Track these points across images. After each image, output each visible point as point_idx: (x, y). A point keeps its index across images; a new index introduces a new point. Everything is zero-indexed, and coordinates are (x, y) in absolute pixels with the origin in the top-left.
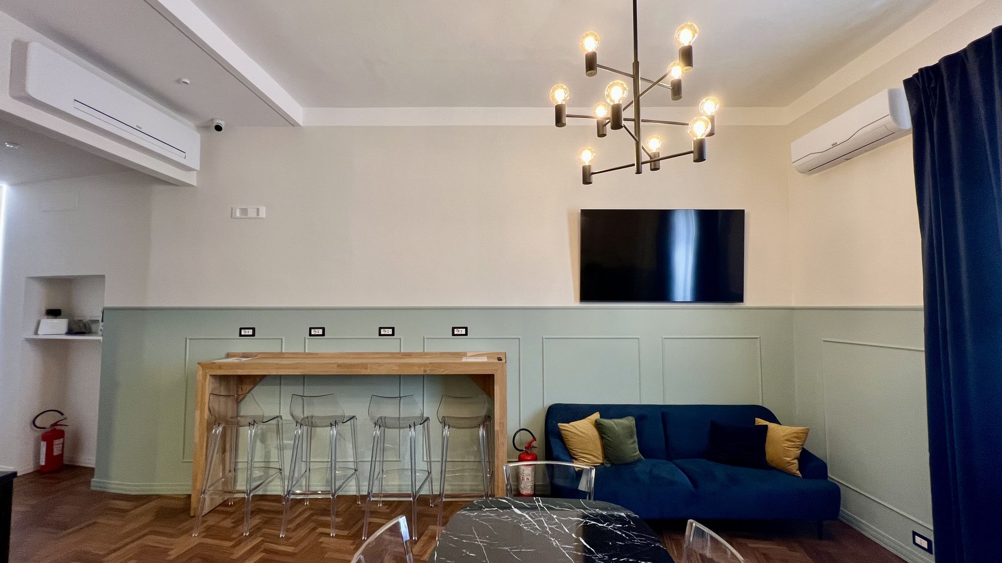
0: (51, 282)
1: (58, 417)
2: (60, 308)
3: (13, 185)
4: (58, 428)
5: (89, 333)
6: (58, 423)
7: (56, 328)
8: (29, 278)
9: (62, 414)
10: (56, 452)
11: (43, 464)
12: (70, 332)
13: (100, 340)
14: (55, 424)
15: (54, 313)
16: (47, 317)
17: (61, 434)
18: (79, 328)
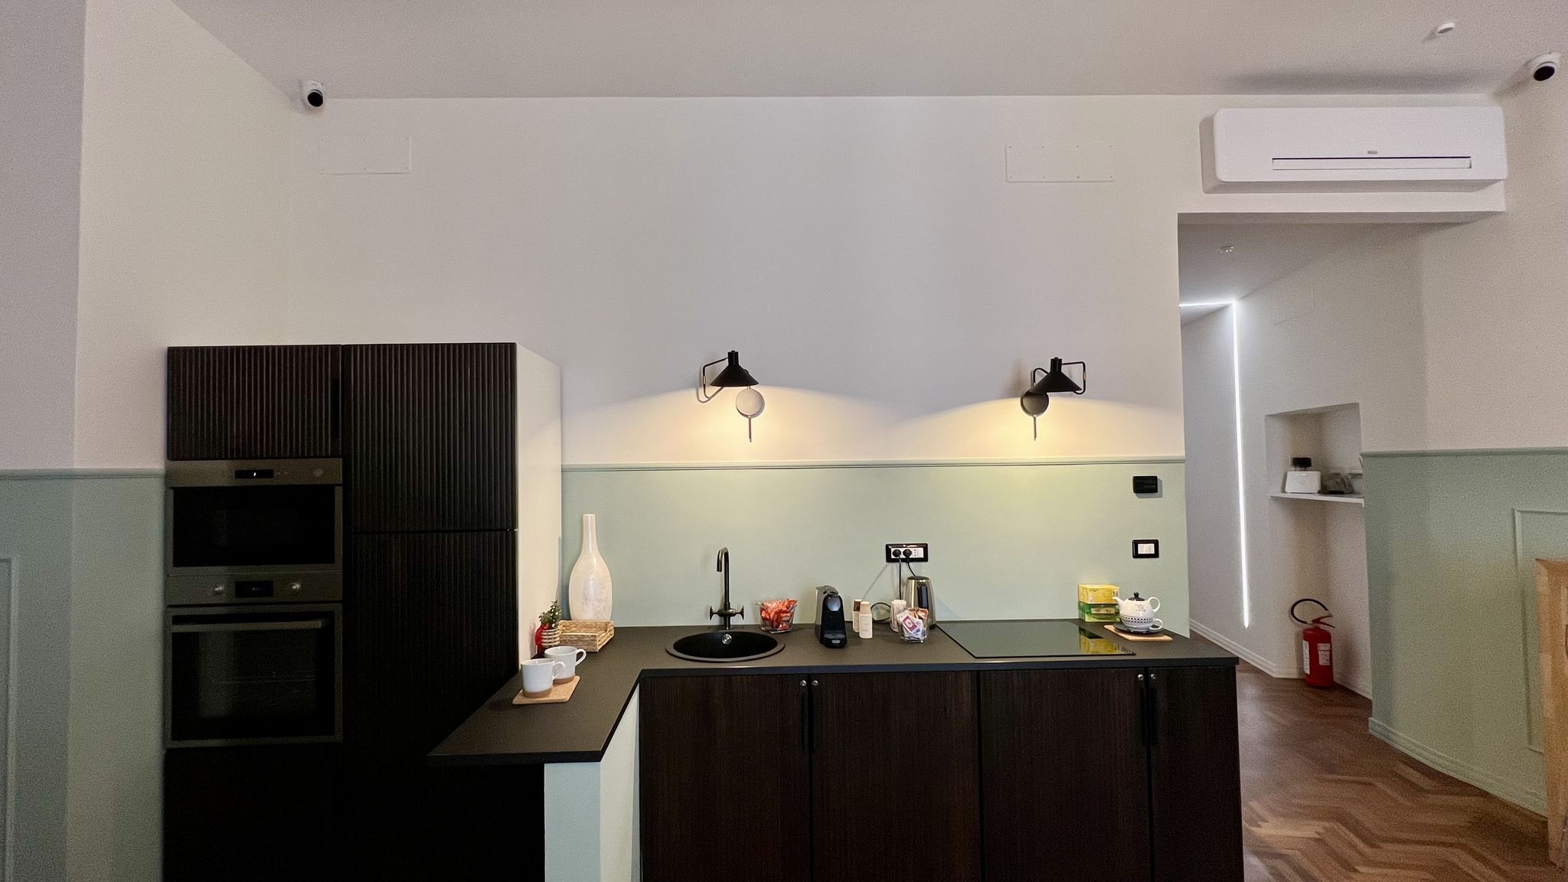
0: (1295, 419)
1: (1322, 613)
2: (1309, 457)
3: (1244, 297)
4: (1322, 627)
5: (1350, 493)
6: (1322, 620)
7: (1304, 484)
8: (1270, 416)
9: (1326, 609)
10: (1323, 661)
11: (1308, 672)
12: (1324, 490)
13: (1361, 504)
14: (1317, 621)
15: (1302, 463)
16: (1294, 469)
17: (1326, 638)
18: (1335, 485)
